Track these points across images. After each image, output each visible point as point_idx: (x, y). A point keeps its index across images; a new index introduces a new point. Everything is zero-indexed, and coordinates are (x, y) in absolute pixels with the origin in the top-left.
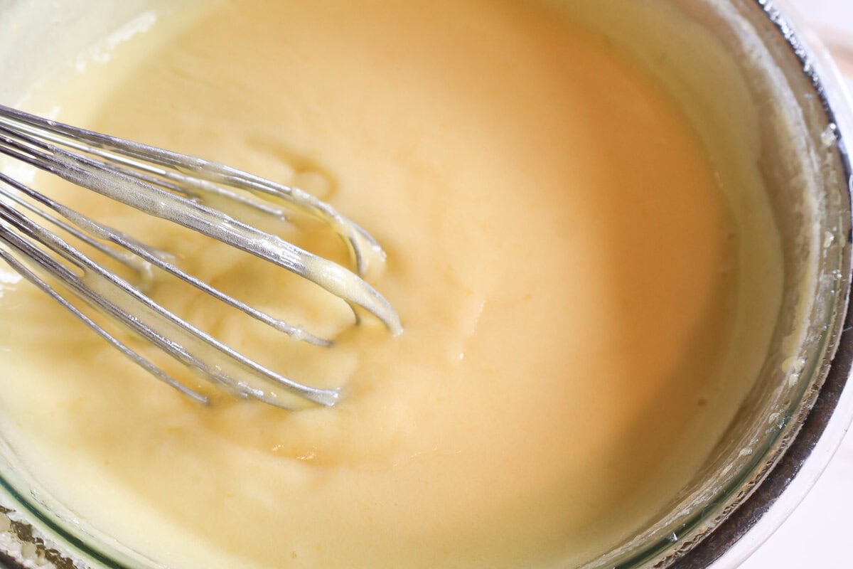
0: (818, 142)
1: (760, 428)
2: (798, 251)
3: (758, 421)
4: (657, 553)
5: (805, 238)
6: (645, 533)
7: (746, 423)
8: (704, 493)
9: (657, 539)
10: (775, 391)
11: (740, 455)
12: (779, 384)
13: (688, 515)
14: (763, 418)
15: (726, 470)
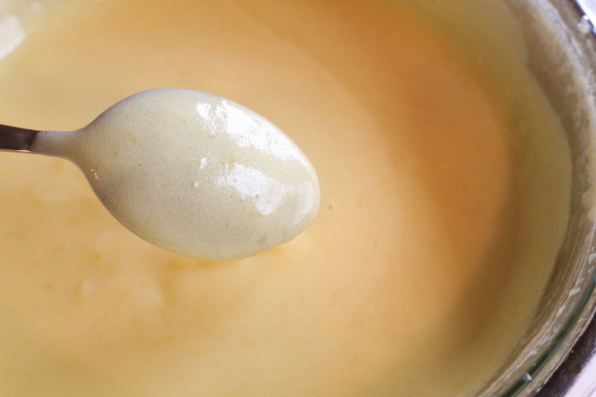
0: (577, 33)
1: (582, 270)
2: (578, 124)
3: (578, 265)
4: (520, 389)
5: (582, 111)
6: (499, 380)
7: (566, 270)
8: (545, 334)
9: (512, 382)
10: (587, 238)
11: (570, 296)
12: (588, 232)
13: (536, 355)
14: (581, 262)
15: (561, 310)
